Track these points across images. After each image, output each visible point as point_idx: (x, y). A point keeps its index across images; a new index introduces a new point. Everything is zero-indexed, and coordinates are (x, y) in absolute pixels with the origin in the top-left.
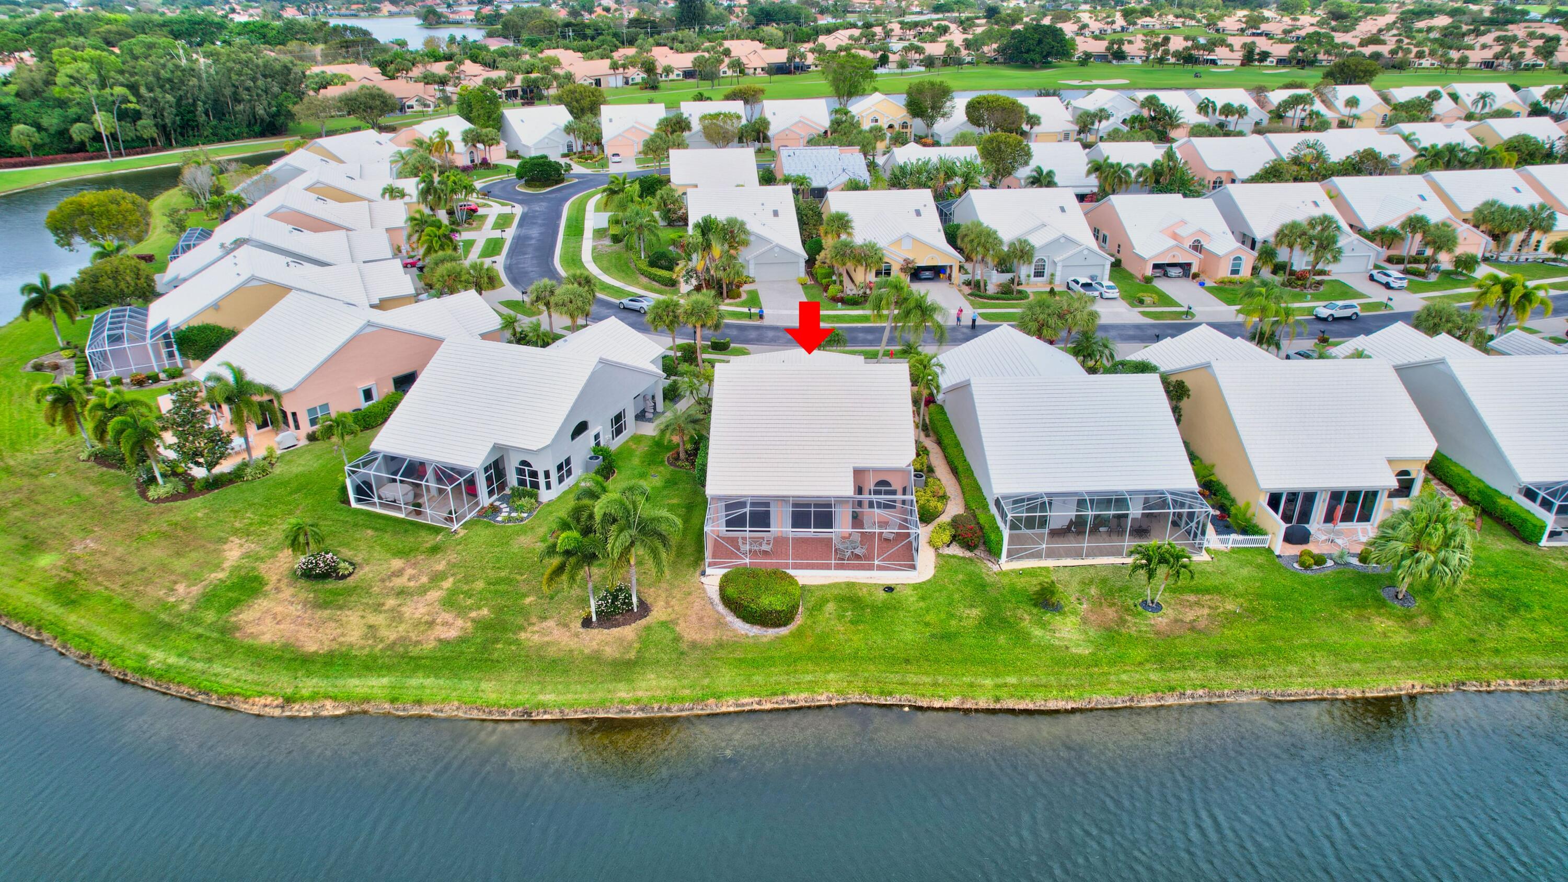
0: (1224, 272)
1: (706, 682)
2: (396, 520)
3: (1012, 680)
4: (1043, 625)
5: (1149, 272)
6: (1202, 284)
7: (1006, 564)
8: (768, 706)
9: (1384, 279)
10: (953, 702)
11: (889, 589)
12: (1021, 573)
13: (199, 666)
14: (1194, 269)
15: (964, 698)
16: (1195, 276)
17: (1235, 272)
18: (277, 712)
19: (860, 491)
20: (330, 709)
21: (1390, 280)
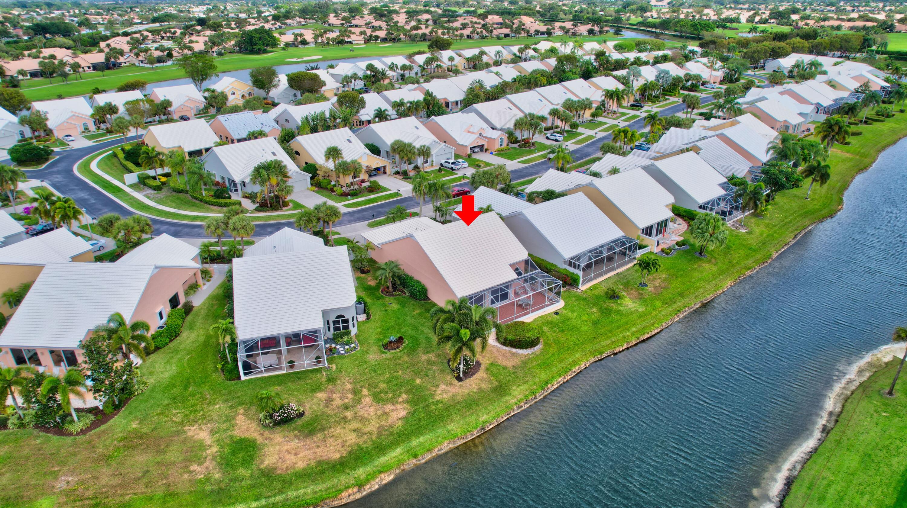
0: (497, 146)
1: (537, 379)
2: (283, 375)
3: (634, 329)
4: (621, 305)
5: (469, 152)
6: (491, 153)
7: (583, 287)
8: (569, 378)
9: (554, 138)
10: (625, 346)
11: (556, 313)
12: (590, 289)
13: (279, 498)
14: (485, 147)
15: (628, 343)
16: (486, 150)
17: (501, 145)
18: (358, 496)
19: (519, 274)
20: (387, 478)
21: (557, 138)
